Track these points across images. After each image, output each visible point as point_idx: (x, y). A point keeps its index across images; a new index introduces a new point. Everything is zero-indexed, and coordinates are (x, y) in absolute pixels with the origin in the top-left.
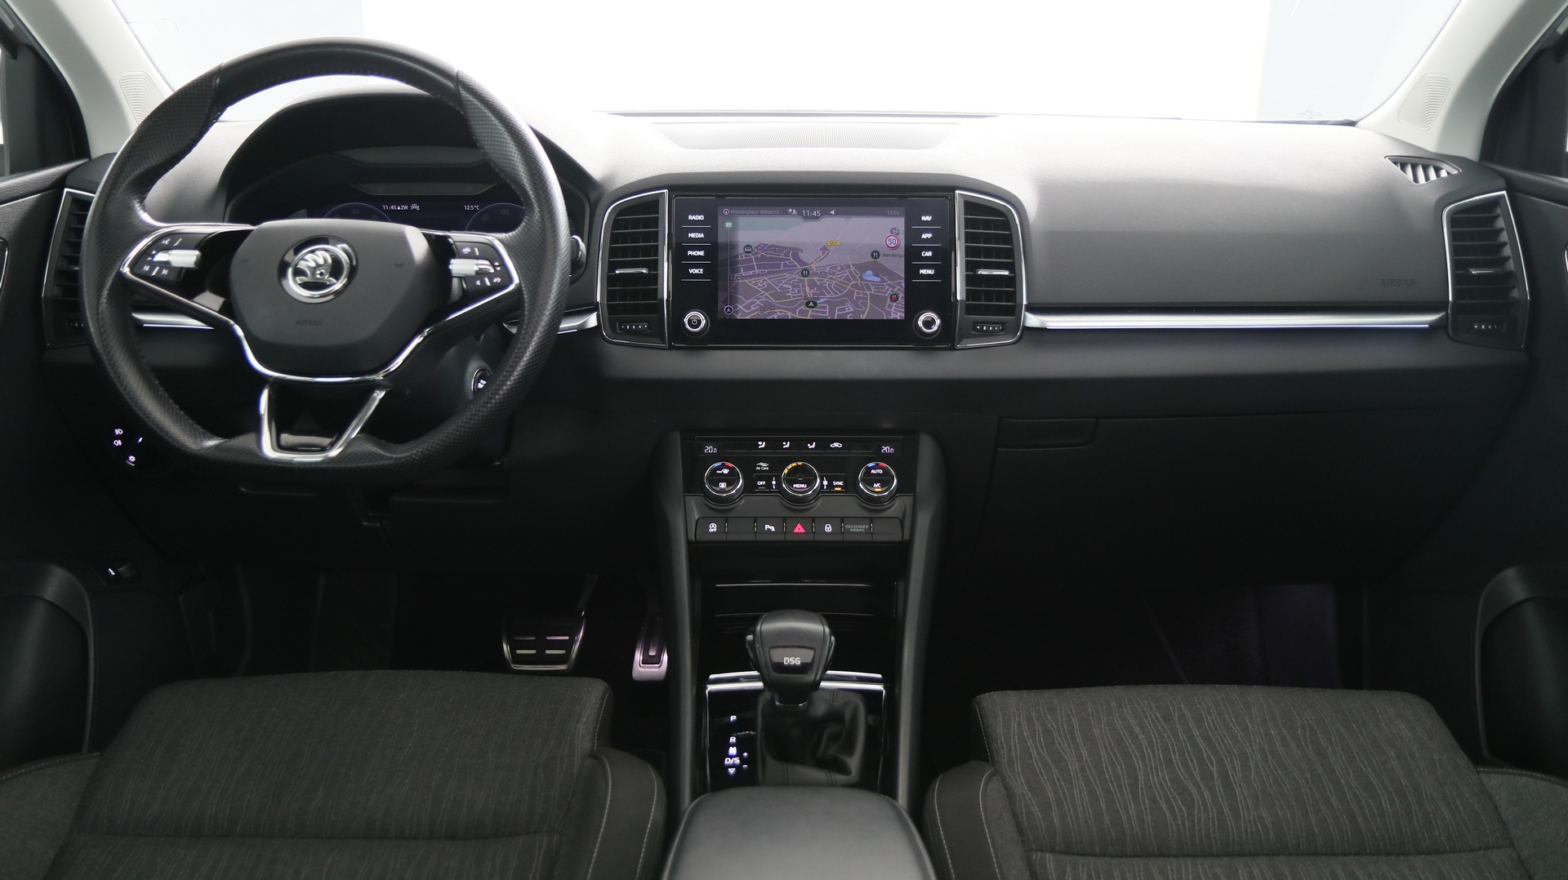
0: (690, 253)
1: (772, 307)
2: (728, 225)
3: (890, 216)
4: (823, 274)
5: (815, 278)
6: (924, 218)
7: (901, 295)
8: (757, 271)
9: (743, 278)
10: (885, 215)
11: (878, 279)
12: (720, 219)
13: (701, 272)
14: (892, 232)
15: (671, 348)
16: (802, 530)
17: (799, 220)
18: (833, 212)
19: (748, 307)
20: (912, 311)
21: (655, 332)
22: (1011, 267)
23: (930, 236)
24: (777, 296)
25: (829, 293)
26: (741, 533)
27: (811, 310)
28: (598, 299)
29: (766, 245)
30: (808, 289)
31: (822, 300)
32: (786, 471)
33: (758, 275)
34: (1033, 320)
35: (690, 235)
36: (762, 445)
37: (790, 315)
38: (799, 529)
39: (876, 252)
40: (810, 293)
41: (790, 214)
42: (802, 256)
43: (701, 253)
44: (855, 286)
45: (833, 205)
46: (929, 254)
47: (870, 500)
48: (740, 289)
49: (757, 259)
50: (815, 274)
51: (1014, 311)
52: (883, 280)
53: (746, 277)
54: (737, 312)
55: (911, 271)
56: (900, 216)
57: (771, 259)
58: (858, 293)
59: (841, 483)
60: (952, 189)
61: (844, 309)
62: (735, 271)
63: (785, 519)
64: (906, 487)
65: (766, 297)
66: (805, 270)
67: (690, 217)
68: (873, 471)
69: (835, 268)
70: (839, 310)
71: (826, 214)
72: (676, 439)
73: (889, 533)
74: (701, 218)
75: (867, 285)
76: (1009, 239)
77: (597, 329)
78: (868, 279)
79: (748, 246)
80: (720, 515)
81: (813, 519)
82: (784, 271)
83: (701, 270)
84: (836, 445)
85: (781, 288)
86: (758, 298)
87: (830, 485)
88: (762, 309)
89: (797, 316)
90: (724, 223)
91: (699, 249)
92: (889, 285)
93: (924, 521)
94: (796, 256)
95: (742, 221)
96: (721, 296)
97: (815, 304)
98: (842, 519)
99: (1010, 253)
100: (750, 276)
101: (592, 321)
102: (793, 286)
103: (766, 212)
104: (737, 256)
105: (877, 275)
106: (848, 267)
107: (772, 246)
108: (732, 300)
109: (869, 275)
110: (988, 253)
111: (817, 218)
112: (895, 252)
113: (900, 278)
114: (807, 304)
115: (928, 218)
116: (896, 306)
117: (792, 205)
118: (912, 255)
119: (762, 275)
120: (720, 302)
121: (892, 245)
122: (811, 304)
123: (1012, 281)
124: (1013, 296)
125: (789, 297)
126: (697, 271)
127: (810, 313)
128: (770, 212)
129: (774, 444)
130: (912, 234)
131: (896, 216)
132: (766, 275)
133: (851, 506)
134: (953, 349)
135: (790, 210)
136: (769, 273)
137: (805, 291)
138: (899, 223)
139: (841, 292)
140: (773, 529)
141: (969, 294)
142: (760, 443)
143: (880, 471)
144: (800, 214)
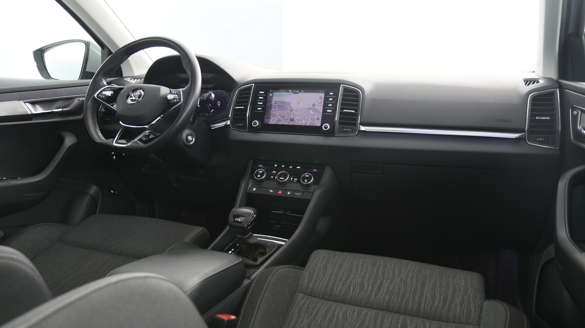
0: (258, 103)
1: (280, 121)
2: (271, 95)
3: (320, 93)
4: (297, 111)
5: (294, 112)
6: (330, 94)
7: (320, 118)
8: (277, 109)
9: (273, 111)
10: (318, 92)
11: (314, 113)
12: (269, 93)
14: (320, 98)
15: (249, 132)
16: (279, 193)
17: (292, 93)
18: (302, 91)
19: (273, 120)
20: (322, 123)
21: (244, 127)
22: (356, 110)
23: (332, 99)
24: (282, 117)
25: (298, 117)
26: (262, 192)
27: (292, 122)
28: (230, 116)
29: (281, 101)
30: (292, 115)
31: (296, 119)
32: (279, 173)
33: (277, 110)
34: (363, 128)
35: (259, 98)
36: (276, 165)
37: (285, 123)
38: (280, 192)
39: (314, 104)
40: (292, 117)
41: (289, 92)
42: (291, 105)
43: (262, 103)
44: (306, 115)
45: (302, 89)
46: (331, 105)
47: (303, 185)
48: (271, 115)
49: (278, 106)
50: (295, 111)
51: (355, 125)
52: (315, 113)
53: (274, 111)
54: (269, 122)
55: (324, 110)
56: (323, 93)
57: (282, 106)
58: (307, 117)
59: (296, 179)
60: (340, 84)
61: (302, 122)
62: (271, 109)
63: (277, 189)
64: (316, 182)
65: (279, 117)
66: (292, 109)
67: (260, 92)
68: (306, 176)
69: (301, 109)
70: (300, 122)
71: (300, 92)
72: (252, 161)
73: (306, 196)
74: (263, 92)
75: (310, 115)
76: (358, 101)
77: (229, 125)
78: (310, 113)
79: (276, 101)
80: (257, 186)
81: (285, 190)
82: (285, 109)
83: (261, 108)
84: (298, 167)
85: (284, 115)
86: (276, 118)
87: (293, 180)
88: (277, 121)
89: (287, 124)
90: (270, 94)
92: (317, 115)
93: (317, 193)
94: (289, 105)
95: (275, 94)
96: (266, 116)
97: (293, 120)
98: (294, 191)
99: (357, 106)
100: (275, 111)
101: (229, 122)
102: (287, 114)
103: (282, 91)
104: (272, 105)
105: (313, 112)
106: (305, 109)
107: (282, 101)
108: (269, 118)
109: (311, 112)
110: (348, 105)
111: (297, 93)
112: (320, 104)
113: (320, 112)
114: (291, 120)
115: (332, 94)
116: (318, 122)
117: (290, 89)
118: (325, 106)
119: (279, 111)
120: (265, 119)
121: (319, 102)
122: (292, 120)
123: (356, 115)
124: (356, 120)
125: (286, 118)
127: (291, 123)
128: (284, 91)
129: (280, 166)
130: (326, 99)
131: (322, 93)
132: (280, 110)
133: (298, 187)
134: (334, 136)
136: (281, 110)
137: (291, 116)
138: (322, 95)
139: (302, 116)
140: (272, 191)
141: (340, 118)
142: (275, 165)
143: (308, 176)
144: (292, 92)
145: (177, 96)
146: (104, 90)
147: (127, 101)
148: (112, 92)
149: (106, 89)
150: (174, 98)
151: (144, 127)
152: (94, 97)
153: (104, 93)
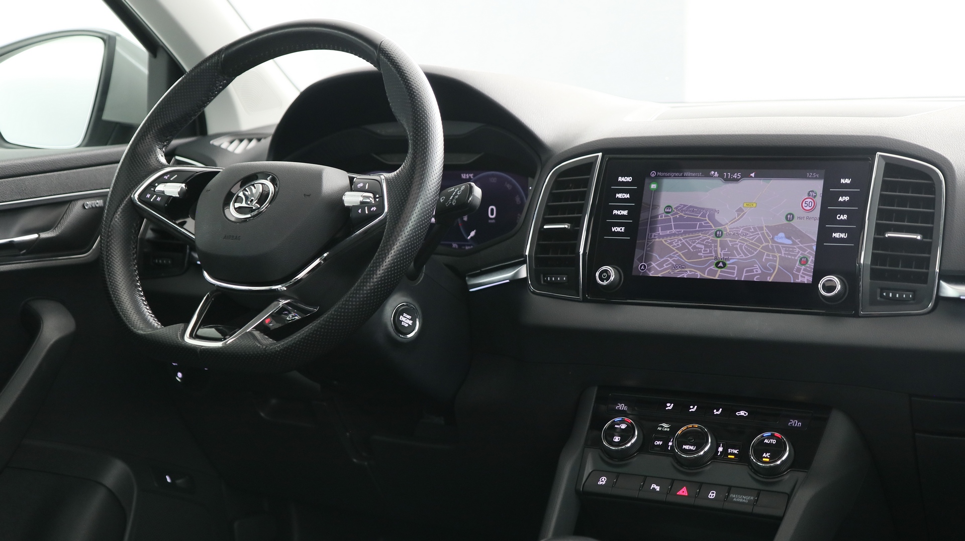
0: (615, 212)
1: (682, 266)
2: (653, 186)
3: (809, 178)
4: (736, 235)
5: (728, 239)
6: (843, 181)
7: (811, 259)
8: (674, 231)
9: (660, 237)
10: (804, 177)
11: (790, 242)
12: (647, 181)
13: (623, 231)
14: (809, 194)
15: (585, 300)
16: (680, 493)
17: (720, 182)
18: (753, 175)
19: (660, 265)
20: (818, 274)
21: (571, 286)
22: (927, 233)
23: (847, 198)
24: (689, 255)
25: (739, 254)
26: (628, 488)
27: (720, 270)
28: (527, 253)
29: (685, 206)
30: (719, 249)
31: (731, 261)
32: (679, 432)
33: (674, 235)
34: (950, 290)
35: (617, 195)
36: (670, 406)
37: (699, 275)
38: (683, 492)
39: (790, 214)
40: (721, 254)
41: (712, 176)
42: (718, 217)
43: (625, 213)
44: (764, 248)
45: (752, 168)
46: (844, 217)
47: (756, 470)
48: (656, 248)
49: (675, 219)
50: (729, 235)
51: (924, 278)
52: (794, 243)
53: (663, 237)
54: (649, 270)
55: (824, 234)
56: (819, 178)
57: (688, 219)
58: (768, 255)
59: (736, 451)
60: (872, 151)
61: (752, 271)
62: (653, 230)
63: (673, 480)
64: (800, 462)
65: (679, 256)
66: (719, 230)
67: (620, 179)
68: (766, 441)
69: (748, 229)
70: (747, 272)
71: (746, 176)
72: (593, 392)
73: (767, 506)
74: (629, 179)
75: (778, 248)
76: (932, 203)
77: (525, 279)
78: (779, 241)
79: (669, 207)
80: (611, 469)
81: (701, 485)
82: (699, 231)
83: (623, 228)
84: (742, 413)
85: (695, 247)
86: (671, 257)
87: (725, 452)
88: (675, 267)
89: (706, 276)
90: (650, 184)
91: (623, 208)
92: (800, 248)
93: (803, 497)
94: (711, 217)
95: (666, 182)
96: (638, 253)
97: (725, 264)
98: (730, 489)
99: (930, 218)
100: (667, 236)
101: (523, 272)
102: (706, 246)
103: (690, 174)
104: (657, 216)
105: (788, 238)
106: (761, 228)
107: (691, 207)
108: (647, 258)
109: (781, 238)
110: (900, 216)
111: (737, 180)
112: (810, 215)
113: (812, 240)
114: (717, 264)
115: (848, 181)
116: (804, 270)
117: (714, 169)
118: (827, 219)
119: (678, 235)
120: (636, 260)
121: (808, 208)
122: (721, 264)
123: (926, 247)
124: (927, 263)
125: (701, 257)
126: (618, 229)
127: (719, 273)
128: (693, 174)
129: (681, 407)
130: (829, 198)
131: (816, 178)
132: (681, 234)
133: (741, 476)
134: (857, 315)
135: (713, 172)
136: (685, 233)
137: (716, 252)
138: (818, 186)
139: (751, 253)
140: (658, 488)
141: (875, 258)
142: (668, 405)
143: (774, 441)
144: (721, 176)
145: (371, 195)
146: (160, 180)
147: (226, 211)
148: (183, 185)
149: (166, 177)
150: (362, 203)
151: (274, 287)
152: (132, 201)
153: (160, 187)
